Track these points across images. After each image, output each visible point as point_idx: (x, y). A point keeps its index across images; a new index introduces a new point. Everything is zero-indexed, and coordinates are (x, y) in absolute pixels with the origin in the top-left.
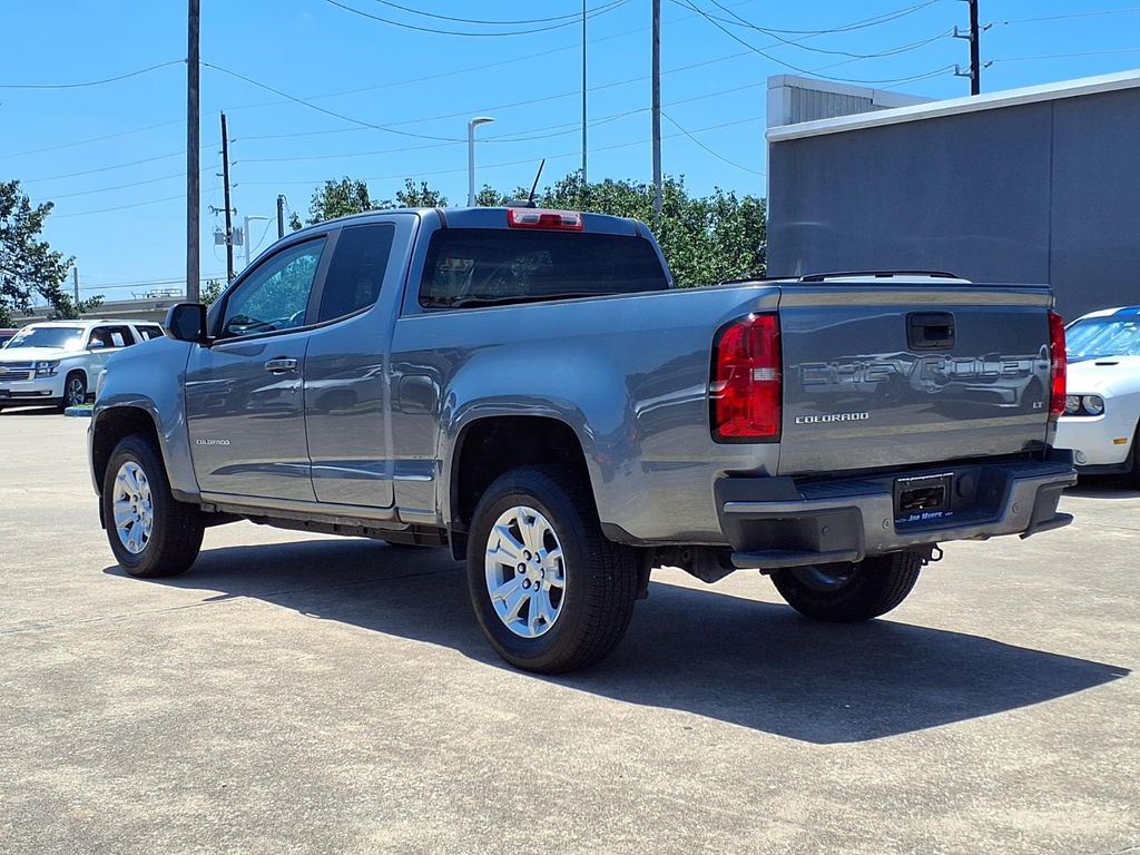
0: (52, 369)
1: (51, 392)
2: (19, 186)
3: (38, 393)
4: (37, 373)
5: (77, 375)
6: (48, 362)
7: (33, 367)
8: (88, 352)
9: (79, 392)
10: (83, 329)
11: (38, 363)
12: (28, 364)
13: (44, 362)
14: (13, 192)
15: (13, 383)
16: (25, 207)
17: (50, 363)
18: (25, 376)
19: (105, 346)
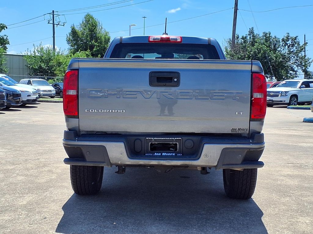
0: (286, 94)
1: (285, 101)
2: (298, 38)
3: (281, 101)
4: (281, 95)
5: (295, 96)
6: (285, 92)
7: (280, 93)
8: (300, 89)
9: (295, 101)
10: (300, 82)
11: (282, 92)
12: (279, 92)
13: (284, 92)
14: (296, 39)
15: (274, 98)
16: (299, 44)
17: (286, 92)
18: (277, 96)
19: (306, 87)
